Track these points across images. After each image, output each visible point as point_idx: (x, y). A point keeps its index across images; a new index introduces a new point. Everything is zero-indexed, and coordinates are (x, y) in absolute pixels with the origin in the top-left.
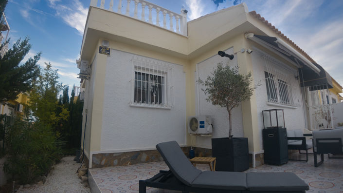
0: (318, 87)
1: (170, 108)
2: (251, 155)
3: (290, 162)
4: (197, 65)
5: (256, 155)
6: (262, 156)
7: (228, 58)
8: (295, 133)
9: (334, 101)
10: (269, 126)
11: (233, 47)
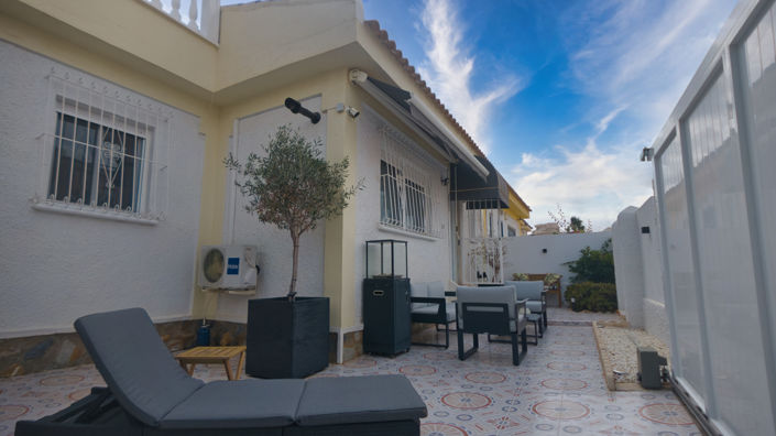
0: (483, 203)
1: (153, 221)
2: (336, 335)
3: (414, 349)
4: (236, 122)
5: (345, 335)
6: (358, 337)
7: (309, 120)
8: (428, 288)
9: (512, 232)
10: (379, 273)
11: (320, 95)
